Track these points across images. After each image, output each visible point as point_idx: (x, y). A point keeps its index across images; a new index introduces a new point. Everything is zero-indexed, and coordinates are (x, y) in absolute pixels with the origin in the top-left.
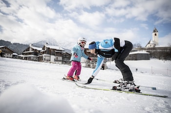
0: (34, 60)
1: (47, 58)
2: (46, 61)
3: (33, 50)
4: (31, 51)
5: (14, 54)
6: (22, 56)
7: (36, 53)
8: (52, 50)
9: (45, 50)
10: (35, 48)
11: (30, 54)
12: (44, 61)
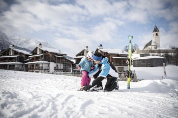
1: (45, 66)
7: (22, 58)
8: (51, 55)
12: (40, 71)
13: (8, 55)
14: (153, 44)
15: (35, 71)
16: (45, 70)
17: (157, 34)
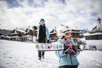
0: (19, 40)
1: (30, 39)
2: (29, 41)
3: (18, 32)
4: (15, 33)
5: (2, 36)
6: (8, 37)
7: (20, 34)
8: (34, 32)
9: (28, 32)
10: (19, 31)
11: (15, 35)
12: (27, 41)
13: (14, 33)
14: (97, 28)
15: (25, 41)
16: (30, 41)
17: (100, 22)
